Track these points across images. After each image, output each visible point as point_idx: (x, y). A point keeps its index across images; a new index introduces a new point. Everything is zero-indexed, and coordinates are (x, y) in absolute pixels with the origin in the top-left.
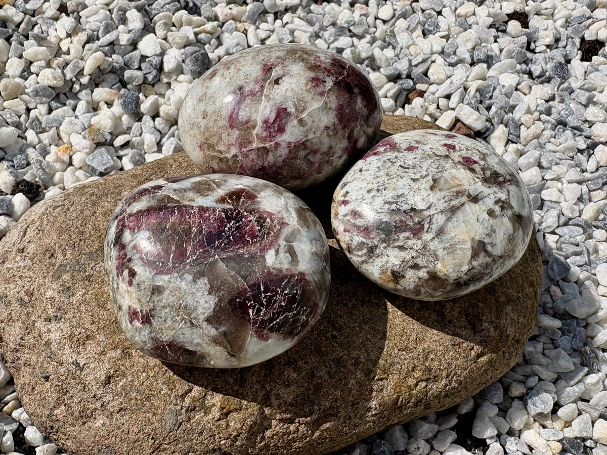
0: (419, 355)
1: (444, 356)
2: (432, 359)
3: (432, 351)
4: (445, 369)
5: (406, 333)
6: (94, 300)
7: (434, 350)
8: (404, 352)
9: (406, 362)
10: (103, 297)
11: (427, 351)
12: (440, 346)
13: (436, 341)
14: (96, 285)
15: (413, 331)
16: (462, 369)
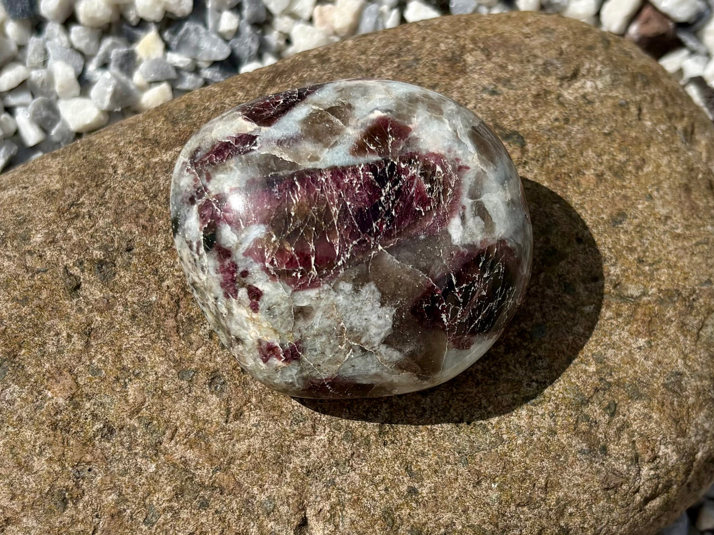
0: (551, 510)
1: (591, 508)
2: (571, 514)
3: (570, 502)
4: (591, 527)
5: (530, 475)
6: (11, 456)
7: (574, 500)
8: (525, 509)
9: (528, 523)
10: (24, 450)
11: (563, 503)
12: (585, 492)
13: (578, 485)
14: (10, 429)
15: (541, 472)
16: (619, 523)
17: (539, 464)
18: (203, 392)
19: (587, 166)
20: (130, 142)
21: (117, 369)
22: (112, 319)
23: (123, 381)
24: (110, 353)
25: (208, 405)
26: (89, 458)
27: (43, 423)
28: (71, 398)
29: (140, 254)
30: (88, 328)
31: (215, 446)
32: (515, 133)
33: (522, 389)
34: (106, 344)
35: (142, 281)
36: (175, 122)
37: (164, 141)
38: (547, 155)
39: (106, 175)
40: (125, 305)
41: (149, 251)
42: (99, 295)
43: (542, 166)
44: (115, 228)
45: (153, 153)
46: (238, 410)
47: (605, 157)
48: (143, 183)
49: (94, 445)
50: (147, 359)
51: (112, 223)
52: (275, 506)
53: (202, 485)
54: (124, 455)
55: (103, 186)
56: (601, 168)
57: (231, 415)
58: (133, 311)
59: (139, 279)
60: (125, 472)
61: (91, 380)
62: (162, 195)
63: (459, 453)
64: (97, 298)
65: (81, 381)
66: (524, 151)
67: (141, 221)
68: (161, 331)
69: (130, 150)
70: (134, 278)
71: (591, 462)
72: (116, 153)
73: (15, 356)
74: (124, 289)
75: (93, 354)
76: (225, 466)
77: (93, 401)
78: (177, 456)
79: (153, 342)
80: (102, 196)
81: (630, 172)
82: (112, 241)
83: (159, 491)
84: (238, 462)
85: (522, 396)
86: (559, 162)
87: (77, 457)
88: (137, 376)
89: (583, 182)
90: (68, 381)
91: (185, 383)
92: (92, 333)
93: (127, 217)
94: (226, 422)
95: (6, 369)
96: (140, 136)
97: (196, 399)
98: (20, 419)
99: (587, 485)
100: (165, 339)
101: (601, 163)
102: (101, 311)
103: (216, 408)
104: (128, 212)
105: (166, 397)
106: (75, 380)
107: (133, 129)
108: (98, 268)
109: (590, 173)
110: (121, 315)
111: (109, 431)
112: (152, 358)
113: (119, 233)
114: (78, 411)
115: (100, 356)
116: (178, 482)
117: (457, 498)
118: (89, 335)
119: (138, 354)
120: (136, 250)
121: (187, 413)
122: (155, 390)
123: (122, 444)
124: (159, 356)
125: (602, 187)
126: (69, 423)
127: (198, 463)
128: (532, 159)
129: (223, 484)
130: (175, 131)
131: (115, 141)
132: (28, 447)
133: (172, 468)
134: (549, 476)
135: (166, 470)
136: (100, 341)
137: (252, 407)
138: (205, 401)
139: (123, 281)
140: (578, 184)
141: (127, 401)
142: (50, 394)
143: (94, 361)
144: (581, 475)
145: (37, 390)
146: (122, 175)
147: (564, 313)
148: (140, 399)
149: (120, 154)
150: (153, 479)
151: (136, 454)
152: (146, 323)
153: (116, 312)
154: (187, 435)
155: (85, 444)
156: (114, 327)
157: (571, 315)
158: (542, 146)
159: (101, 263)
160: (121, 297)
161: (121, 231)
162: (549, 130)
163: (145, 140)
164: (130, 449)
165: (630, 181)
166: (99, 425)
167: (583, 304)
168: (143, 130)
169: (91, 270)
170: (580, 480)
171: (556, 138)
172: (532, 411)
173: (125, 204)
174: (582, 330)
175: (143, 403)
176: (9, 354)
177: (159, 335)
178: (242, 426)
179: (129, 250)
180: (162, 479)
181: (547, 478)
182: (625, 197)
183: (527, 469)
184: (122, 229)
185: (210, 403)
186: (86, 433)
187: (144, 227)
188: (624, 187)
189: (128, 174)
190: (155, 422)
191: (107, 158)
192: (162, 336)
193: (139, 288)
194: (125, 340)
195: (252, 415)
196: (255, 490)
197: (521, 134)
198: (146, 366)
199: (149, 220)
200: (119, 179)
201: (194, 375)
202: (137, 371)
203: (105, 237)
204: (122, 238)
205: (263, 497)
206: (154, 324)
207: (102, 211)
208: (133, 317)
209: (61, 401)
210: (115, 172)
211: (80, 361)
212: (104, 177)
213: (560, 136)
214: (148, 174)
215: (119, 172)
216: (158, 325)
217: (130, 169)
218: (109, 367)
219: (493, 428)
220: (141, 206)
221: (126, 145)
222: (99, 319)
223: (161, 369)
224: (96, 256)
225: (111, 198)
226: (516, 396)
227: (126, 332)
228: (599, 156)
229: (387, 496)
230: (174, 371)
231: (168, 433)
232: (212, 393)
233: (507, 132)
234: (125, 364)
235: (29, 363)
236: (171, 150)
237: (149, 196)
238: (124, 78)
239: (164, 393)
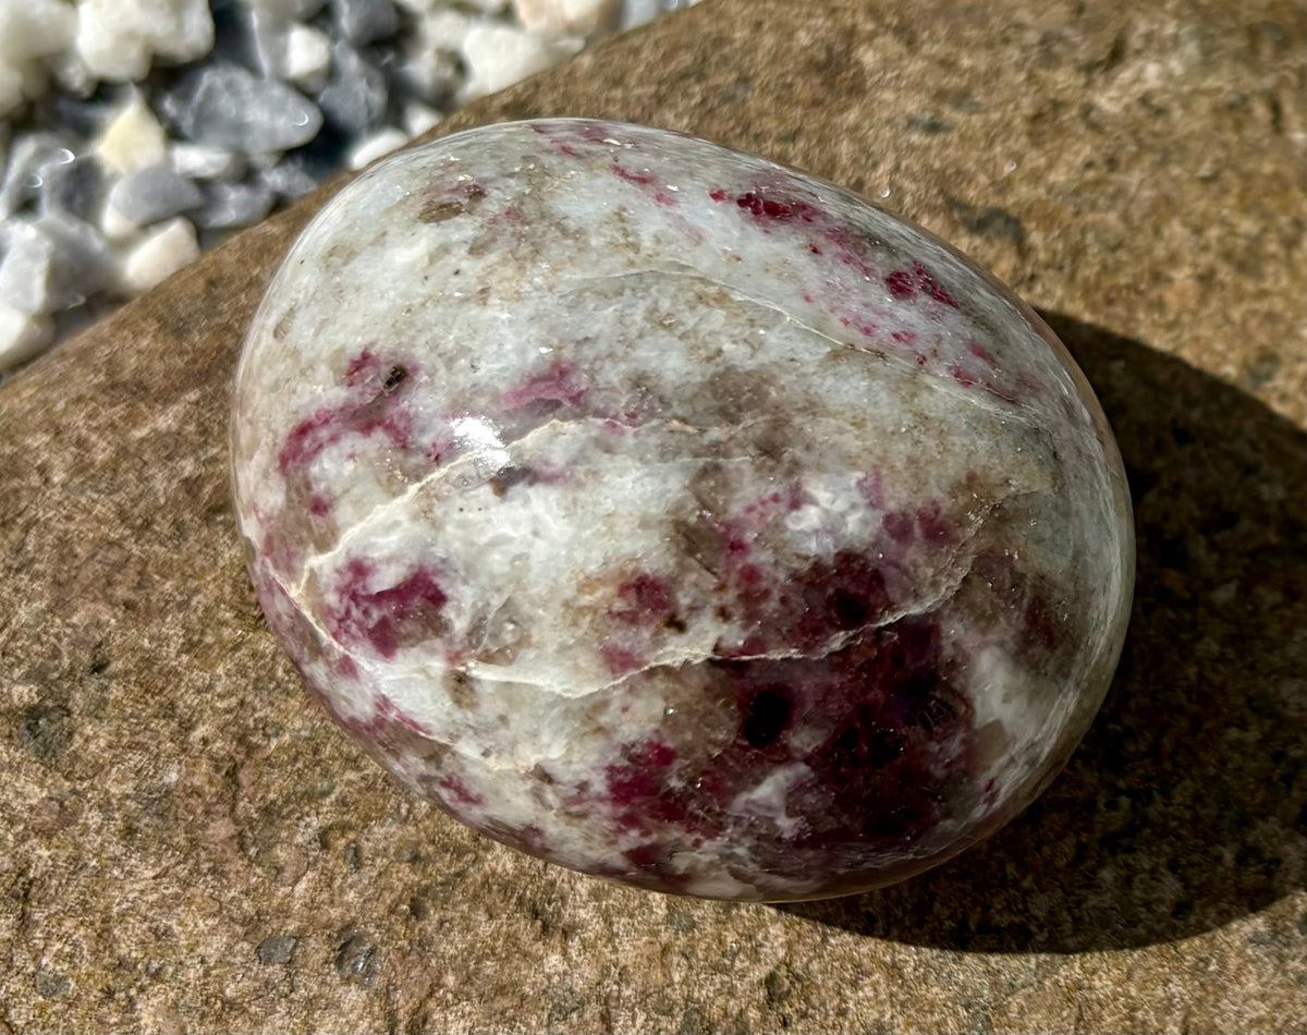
5: (1143, 1023)
17: (1160, 992)
18: (323, 983)
19: (1174, 259)
20: (80, 399)
21: (105, 968)
22: (77, 846)
23: (123, 995)
24: (82, 931)
25: (342, 1014)
29: (127, 673)
30: (22, 879)
32: (998, 213)
33: (1098, 818)
34: (69, 912)
35: (139, 738)
36: (180, 332)
37: (157, 381)
38: (1078, 252)
39: (24, 493)
40: (105, 807)
41: (148, 661)
42: (36, 795)
43: (1072, 277)
44: (58, 621)
45: (133, 419)
46: (415, 1012)
47: (1213, 233)
48: (116, 498)
50: (177, 929)
51: (50, 610)
55: (20, 521)
56: (1205, 260)
57: (401, 1027)
58: (126, 817)
59: (133, 734)
61: (42, 1009)
62: (164, 517)
63: (967, 1007)
64: (34, 801)
66: (1023, 251)
67: (121, 592)
68: (203, 855)
69: (79, 419)
70: (119, 735)
71: (1282, 959)
72: (46, 431)
74: (99, 769)
75: (41, 944)
79: (186, 884)
80: (18, 549)
81: (1273, 256)
82: (56, 654)
85: (1098, 835)
86: (1110, 261)
88: (156, 976)
89: (1170, 297)
91: (275, 972)
92: (34, 890)
93: (85, 590)
96: (102, 378)
97: (310, 1004)
99: (1281, 1018)
100: (213, 871)
101: (1205, 248)
102: (46, 834)
103: (361, 1017)
104: (87, 574)
105: (234, 1013)
106: (4, 1017)
107: (86, 365)
108: (28, 728)
109: (1182, 276)
110: (98, 832)
112: (188, 924)
113: (69, 631)
115: (59, 946)
118: (26, 898)
119: (153, 920)
120: (116, 666)
122: (206, 1002)
124: (206, 917)
125: (1215, 303)
128: (1047, 266)
130: (181, 353)
131: (45, 402)
134: (1188, 1013)
136: (54, 908)
137: (450, 996)
138: (334, 1005)
139: (92, 747)
140: (1160, 305)
143: (44, 961)
144: (1263, 997)
146: (64, 485)
147: (1171, 614)
149: (57, 434)
152: (162, 841)
153: (85, 830)
156: (86, 865)
157: (1188, 617)
158: (1065, 234)
159: (33, 713)
160: (93, 788)
161: (74, 626)
162: (1077, 193)
163: (114, 387)
165: (1276, 278)
167: (1210, 585)
168: (109, 362)
169: (10, 736)
170: (1263, 1010)
171: (1094, 207)
172: (1128, 866)
173: (76, 556)
174: (1215, 648)
177: (197, 863)
179: (98, 668)
181: (1185, 1020)
182: (1271, 317)
183: (1134, 1009)
184: (75, 620)
185: (346, 1007)
187: (129, 605)
188: (1262, 294)
189: (77, 481)
191: (26, 450)
192: (205, 867)
193: (135, 759)
194: (116, 893)
195: (450, 1018)
197: (1014, 213)
198: (174, 948)
199: (140, 586)
200: (56, 498)
201: (295, 946)
202: (155, 965)
203: (37, 647)
204: (77, 643)
206: (181, 839)
207: (22, 585)
208: (129, 832)
210: (47, 481)
211: (9, 968)
212: (18, 499)
213: (1101, 202)
214: (126, 472)
215: (56, 479)
216: (191, 841)
217: (80, 467)
218: (85, 967)
219: (1041, 927)
220: (114, 556)
221: (71, 408)
222: (45, 853)
223: (214, 948)
224: (21, 698)
225: (40, 548)
226: (1084, 838)
227: (116, 872)
228: (1198, 231)
230: (246, 946)
232: (347, 981)
233: (979, 214)
234: (123, 950)
236: (176, 400)
237: (132, 527)
238: (73, 229)
239: (230, 1005)
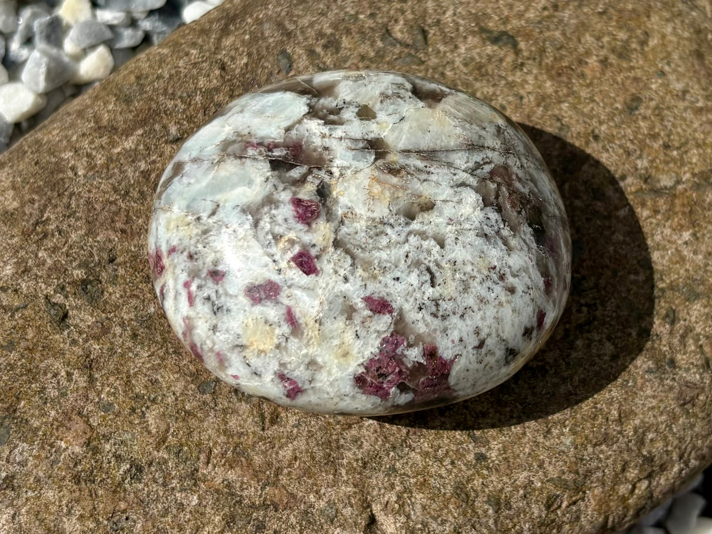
0: (630, 441)
1: (671, 429)
2: (652, 440)
3: (649, 427)
4: (675, 448)
5: (601, 409)
6: (37, 523)
7: (652, 425)
8: (604, 447)
9: (610, 461)
10: (50, 514)
11: (641, 430)
12: (662, 414)
13: (653, 408)
14: (30, 494)
15: (611, 404)
16: (703, 437)
18: (230, 401)
19: (588, 53)
20: (84, 135)
21: (130, 398)
22: (112, 343)
23: (139, 410)
24: (118, 382)
25: (239, 415)
26: (123, 505)
27: (64, 478)
28: (88, 444)
29: (125, 263)
30: (88, 359)
31: (258, 460)
32: (504, 33)
33: (573, 317)
34: (112, 373)
35: (135, 293)
36: (128, 101)
37: (121, 126)
38: (542, 51)
39: (66, 180)
40: (122, 325)
41: (135, 257)
42: (90, 320)
43: (540, 63)
44: (90, 239)
45: (113, 144)
46: (272, 414)
47: (606, 39)
48: (111, 181)
49: (125, 490)
50: (161, 380)
51: (87, 235)
52: (337, 511)
53: (253, 506)
54: (161, 494)
55: (66, 193)
56: (603, 53)
57: (267, 420)
58: (132, 329)
59: (131, 291)
60: (166, 512)
61: (104, 418)
62: (134, 189)
63: (521, 404)
64: (90, 323)
65: (94, 421)
66: (517, 52)
67: (119, 225)
68: (169, 345)
69: (85, 144)
70: (125, 292)
71: (662, 379)
72: (71, 150)
73: (15, 411)
74: (117, 307)
75: (100, 388)
76: (272, 479)
77: (112, 441)
78: (219, 480)
79: (163, 359)
80: (68, 206)
81: (635, 50)
82: (91, 255)
83: (208, 523)
84: (285, 471)
85: (574, 325)
86: (557, 55)
87: (110, 508)
88: (154, 401)
89: (587, 71)
90: (79, 425)
91: (207, 397)
92: (93, 364)
93: (102, 225)
94: (263, 429)
95: (8, 428)
96: (92, 124)
97: (225, 411)
98: (38, 480)
99: (662, 406)
100: (175, 352)
101: (602, 47)
102: (97, 338)
103: (248, 417)
104: (101, 218)
105: (190, 417)
106: (87, 422)
107: (83, 118)
108: (83, 289)
109: (592, 61)
110: (120, 337)
111: (137, 470)
112: (166, 377)
113: (96, 244)
114: (99, 456)
115: (108, 389)
116: (227, 509)
117: (529, 454)
118: (91, 368)
119: (149, 376)
120: (120, 259)
121: (218, 430)
122: (178, 412)
123: (155, 481)
124: (173, 373)
125: (609, 74)
126: (92, 472)
127: (242, 483)
128: (528, 59)
129: (276, 500)
130: (130, 112)
131: (66, 136)
132: (53, 509)
133: (216, 496)
134: (621, 405)
135: (210, 500)
136: (103, 372)
138: (235, 412)
139: (113, 297)
140: (583, 76)
141: (149, 432)
142: (63, 445)
143: (102, 396)
144: (654, 397)
145: (48, 443)
146: (85, 176)
147: (599, 222)
148: (163, 427)
149: (76, 151)
150: (199, 512)
151: (173, 489)
152: (150, 340)
153: (115, 335)
154: (223, 455)
155: (115, 492)
156: (116, 352)
157: (607, 223)
158: (536, 42)
159: (84, 282)
160: (115, 316)
161: (98, 242)
162: (539, 23)
163: (99, 129)
164: (164, 485)
165: (637, 60)
166: (125, 467)
167: (616, 209)
168: (94, 117)
169: (75, 294)
170: (654, 402)
171: (548, 29)
172: (588, 339)
173: (95, 209)
174: (621, 238)
175: (167, 431)
176: (8, 409)
177: (167, 349)
178: (282, 429)
179: (112, 260)
180: (208, 510)
181: (619, 408)
182: (635, 80)
183: (596, 404)
184: (98, 239)
185: (241, 412)
186: (113, 479)
187: (123, 231)
188: (631, 68)
189: (90, 174)
190: (186, 448)
191: (62, 159)
192: (171, 351)
193: (133, 302)
194: (131, 364)
195: (289, 415)
196: (312, 498)
197: (511, 33)
198: (161, 388)
199: (127, 222)
200: (82, 182)
201: (215, 386)
202: (153, 396)
203: (82, 252)
204: (101, 250)
205: (322, 504)
206: (159, 338)
207: (72, 223)
208: (134, 336)
209: (77, 449)
210: (76, 174)
211: (87, 400)
212: (64, 183)
213: (552, 27)
214: (113, 169)
215: (80, 173)
216: (163, 339)
217: (91, 167)
218: (121, 398)
219: (551, 367)
220: (114, 208)
221: (80, 139)
222: (97, 347)
223: (178, 387)
224: (78, 276)
225: (78, 206)
226: (567, 326)
227: (130, 355)
229: (455, 470)
230: (193, 386)
231: (203, 457)
232: (240, 400)
233: (495, 34)
234: (137, 390)
235: (33, 415)
236: (132, 134)
237: (120, 195)
238: (54, 51)
239: (188, 413)
